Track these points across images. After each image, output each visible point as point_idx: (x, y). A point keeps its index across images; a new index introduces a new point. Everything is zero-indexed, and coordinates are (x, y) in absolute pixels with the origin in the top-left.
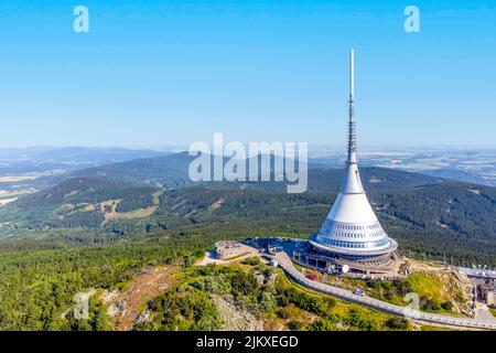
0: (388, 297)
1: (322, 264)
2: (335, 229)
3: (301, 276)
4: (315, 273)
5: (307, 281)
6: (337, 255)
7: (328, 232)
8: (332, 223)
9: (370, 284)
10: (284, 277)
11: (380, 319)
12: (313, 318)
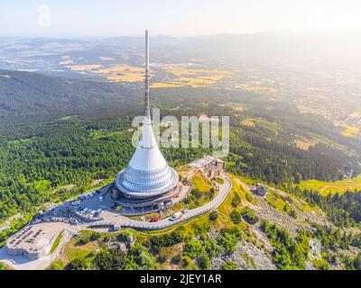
1: (156, 207)
3: (145, 224)
4: (153, 214)
5: (154, 225)
10: (138, 233)
11: (206, 218)
12: (181, 246)
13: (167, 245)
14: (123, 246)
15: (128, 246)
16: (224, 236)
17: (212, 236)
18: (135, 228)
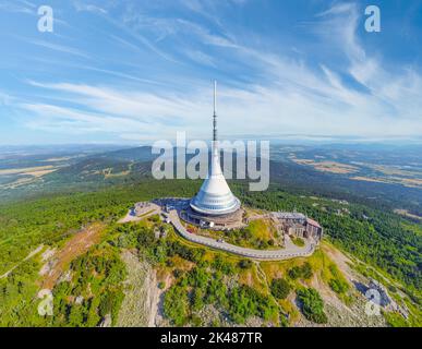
0: (238, 243)
1: (198, 221)
2: (205, 197)
3: (183, 230)
4: (193, 227)
5: (188, 235)
6: (207, 215)
7: (201, 200)
8: (204, 193)
9: (226, 233)
10: (173, 233)
11: (234, 261)
13: (180, 255)
14: (158, 233)
15: (160, 237)
16: (239, 293)
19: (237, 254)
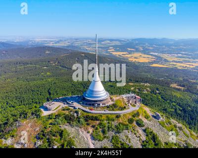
1: (93, 105)
3: (87, 110)
4: (91, 108)
5: (90, 111)
7: (92, 94)
9: (108, 107)
10: (83, 112)
11: (114, 116)
12: (98, 122)
13: (92, 120)
14: (75, 114)
15: (77, 115)
16: (119, 125)
17: (114, 124)
18: (82, 110)
19: (114, 114)
